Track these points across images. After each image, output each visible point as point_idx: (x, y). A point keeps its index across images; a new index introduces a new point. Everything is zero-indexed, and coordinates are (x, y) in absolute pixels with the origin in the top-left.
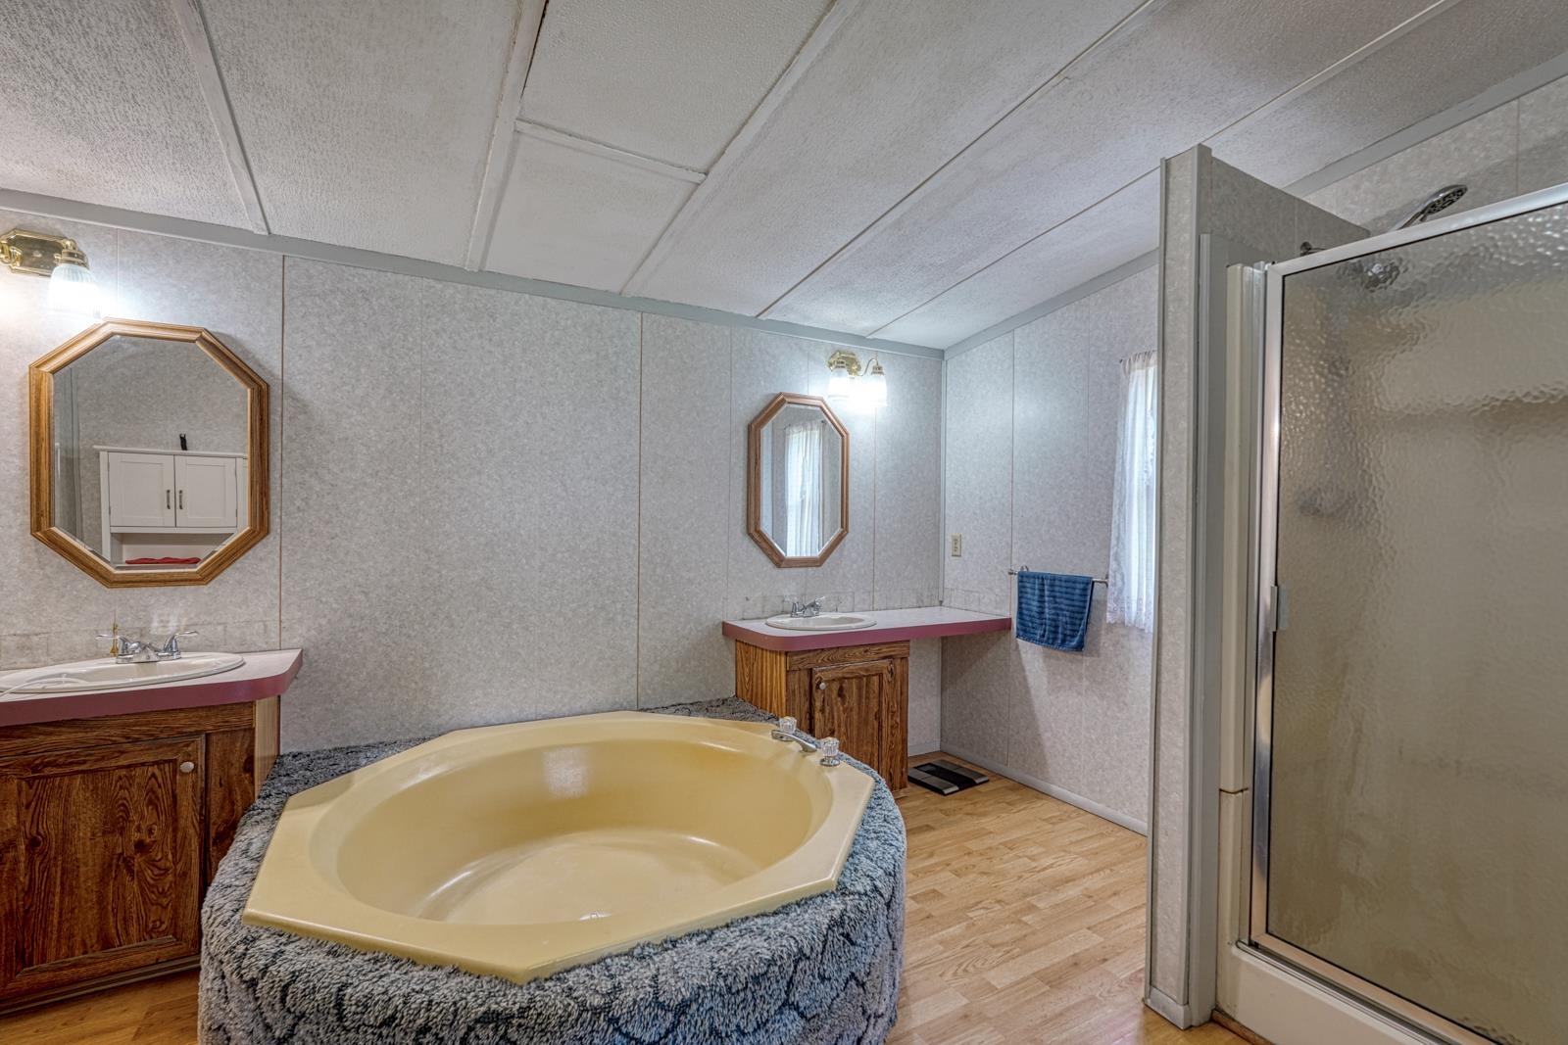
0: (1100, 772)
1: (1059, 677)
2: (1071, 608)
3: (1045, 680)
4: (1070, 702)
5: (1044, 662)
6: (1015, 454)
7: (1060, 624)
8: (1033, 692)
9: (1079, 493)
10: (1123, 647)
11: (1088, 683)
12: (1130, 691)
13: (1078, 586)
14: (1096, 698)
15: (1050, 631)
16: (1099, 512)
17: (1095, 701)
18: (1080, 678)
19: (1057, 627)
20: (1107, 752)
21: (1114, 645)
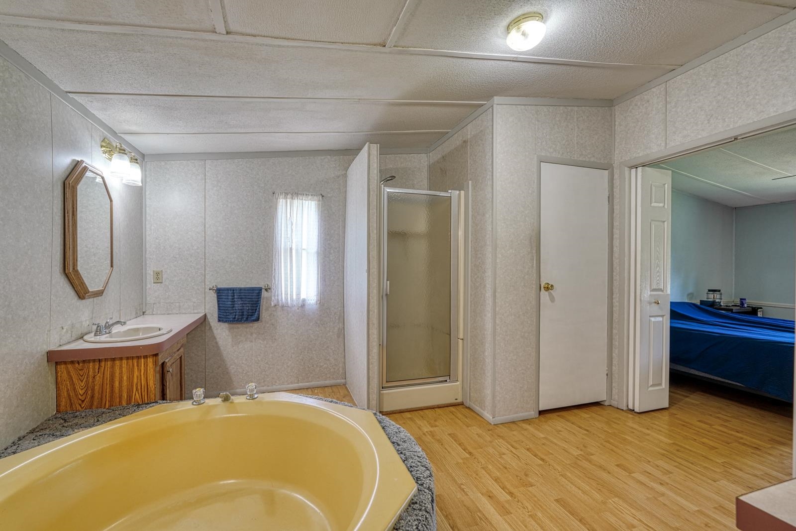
0: (264, 373)
1: (239, 337)
2: (251, 302)
3: (230, 340)
4: (246, 347)
5: (229, 331)
6: (207, 226)
7: (244, 311)
8: (222, 348)
9: (249, 249)
10: (274, 316)
11: (256, 336)
12: (278, 334)
13: (255, 292)
14: (261, 341)
15: (239, 315)
16: (260, 258)
17: (260, 343)
18: (252, 334)
19: (243, 312)
20: (267, 363)
21: (269, 316)
